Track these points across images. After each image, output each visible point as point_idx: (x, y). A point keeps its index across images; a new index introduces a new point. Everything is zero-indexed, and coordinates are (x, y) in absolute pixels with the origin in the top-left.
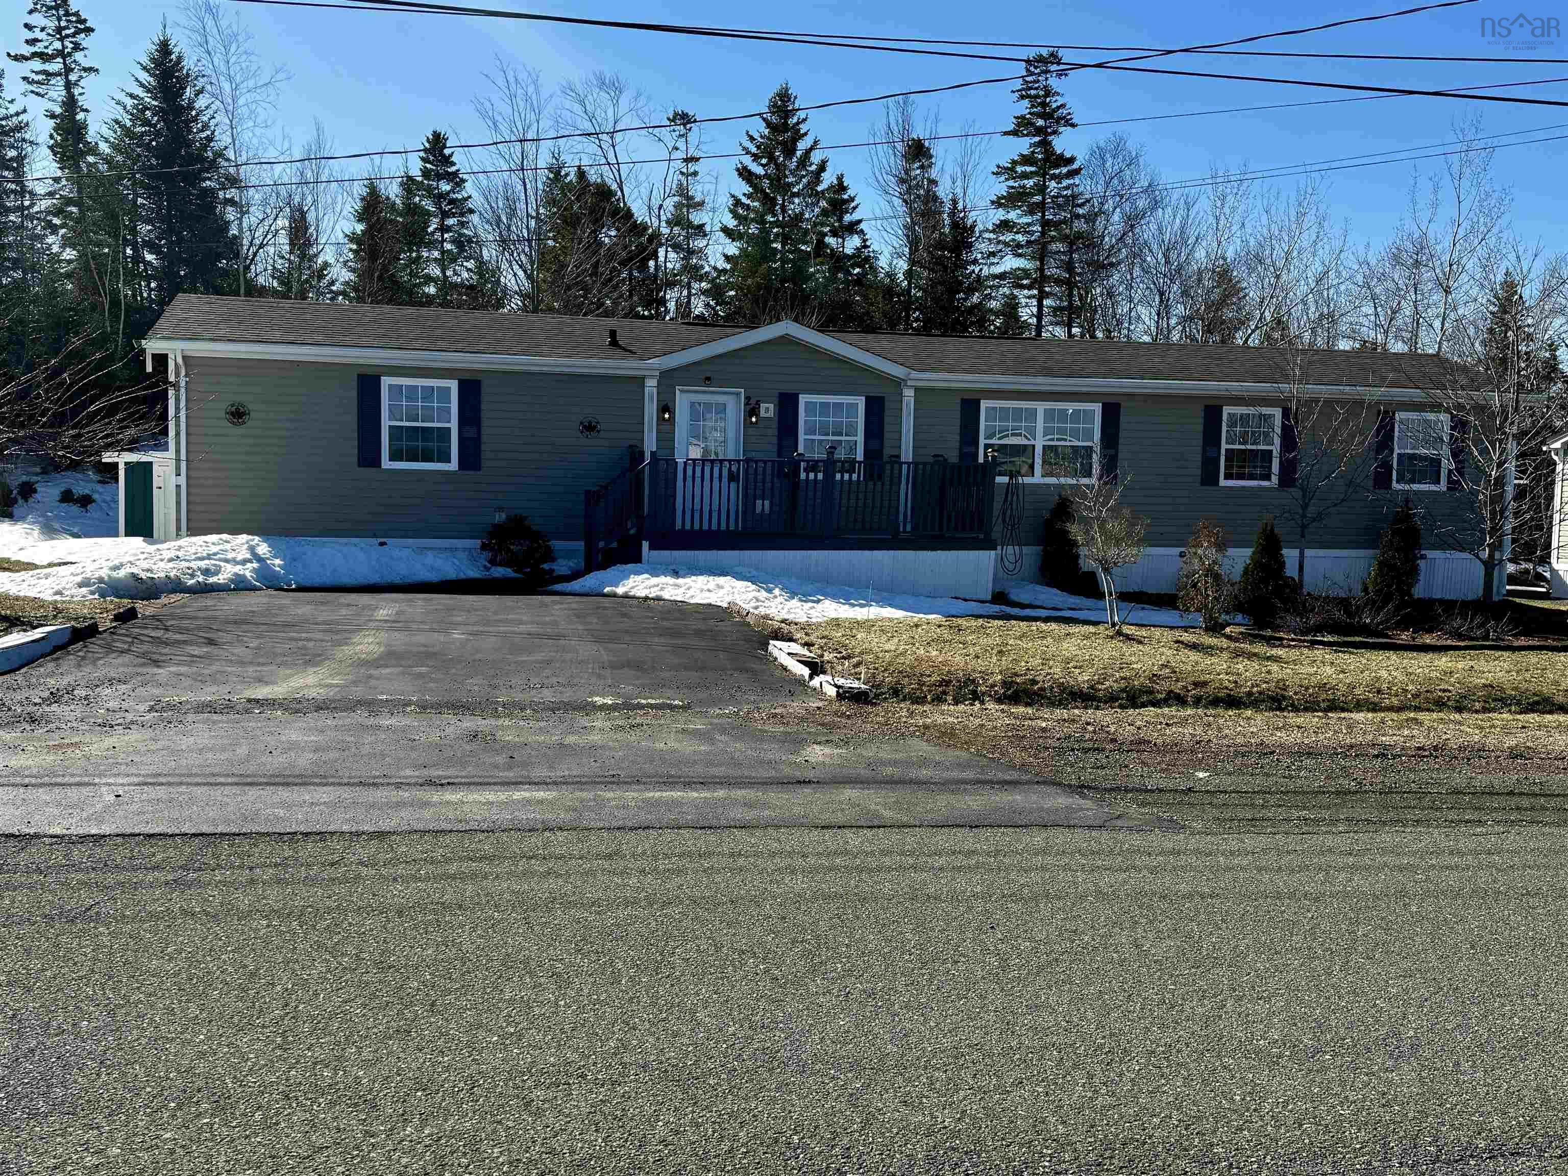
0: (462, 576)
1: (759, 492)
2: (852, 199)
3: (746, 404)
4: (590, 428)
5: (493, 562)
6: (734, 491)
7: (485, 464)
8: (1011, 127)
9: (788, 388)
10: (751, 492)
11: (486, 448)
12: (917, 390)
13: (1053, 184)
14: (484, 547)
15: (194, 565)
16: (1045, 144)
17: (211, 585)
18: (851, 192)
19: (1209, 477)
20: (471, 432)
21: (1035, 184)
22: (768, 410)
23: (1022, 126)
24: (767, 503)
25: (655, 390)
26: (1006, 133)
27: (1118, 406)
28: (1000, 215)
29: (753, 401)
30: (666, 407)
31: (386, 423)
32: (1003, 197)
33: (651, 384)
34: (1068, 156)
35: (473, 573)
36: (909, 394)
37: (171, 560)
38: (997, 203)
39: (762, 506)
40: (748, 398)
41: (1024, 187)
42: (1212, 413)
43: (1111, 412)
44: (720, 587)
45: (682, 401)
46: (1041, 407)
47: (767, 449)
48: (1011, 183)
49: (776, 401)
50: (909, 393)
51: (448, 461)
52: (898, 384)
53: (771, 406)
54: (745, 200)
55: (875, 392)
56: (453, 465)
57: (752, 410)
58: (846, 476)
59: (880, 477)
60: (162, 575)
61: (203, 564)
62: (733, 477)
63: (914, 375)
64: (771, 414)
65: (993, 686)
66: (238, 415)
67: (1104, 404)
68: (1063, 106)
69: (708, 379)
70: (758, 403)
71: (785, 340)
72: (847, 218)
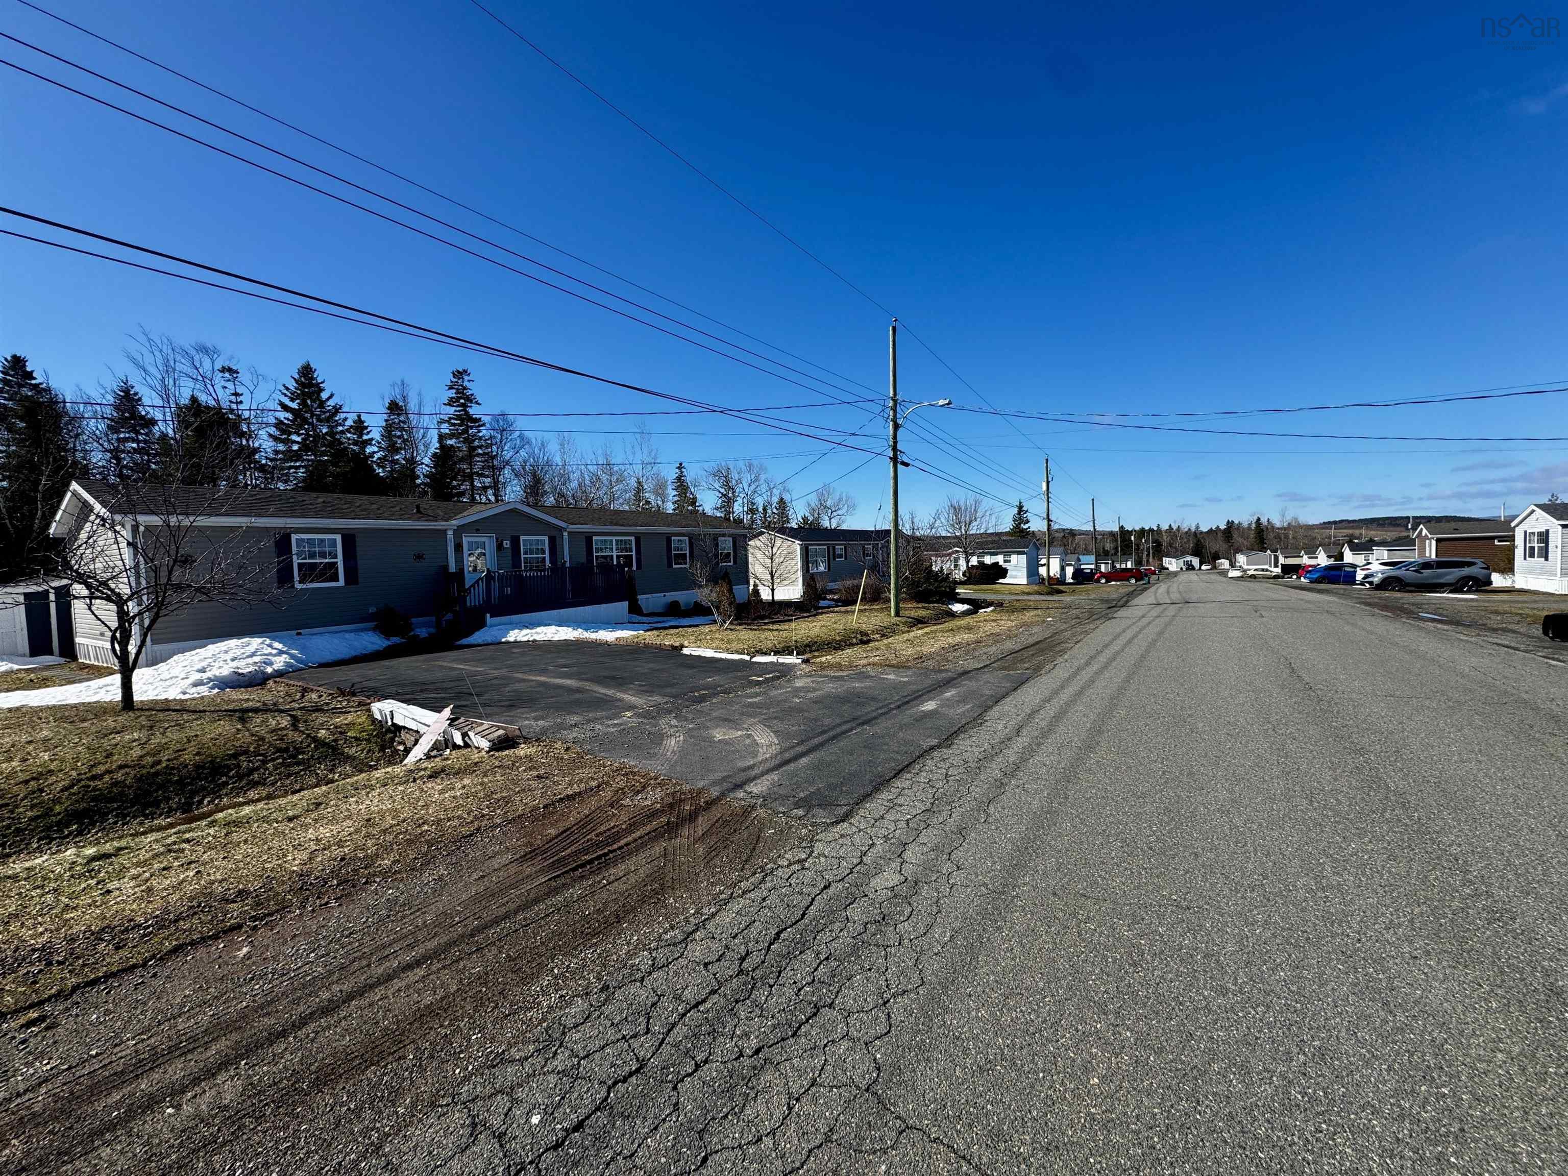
3: (497, 542)
4: (419, 557)
7: (360, 580)
9: (515, 533)
11: (361, 572)
12: (569, 533)
19: (670, 565)
20: (351, 564)
25: (451, 536)
27: (640, 538)
30: (458, 546)
31: (296, 561)
33: (450, 533)
34: (476, 418)
40: (497, 539)
45: (466, 541)
46: (614, 538)
47: (508, 563)
49: (510, 540)
50: (566, 534)
51: (338, 581)
52: (561, 530)
53: (508, 542)
55: (552, 534)
56: (341, 582)
57: (500, 547)
63: (569, 526)
64: (508, 546)
66: (187, 562)
67: (635, 537)
69: (476, 530)
70: (502, 541)
71: (513, 510)
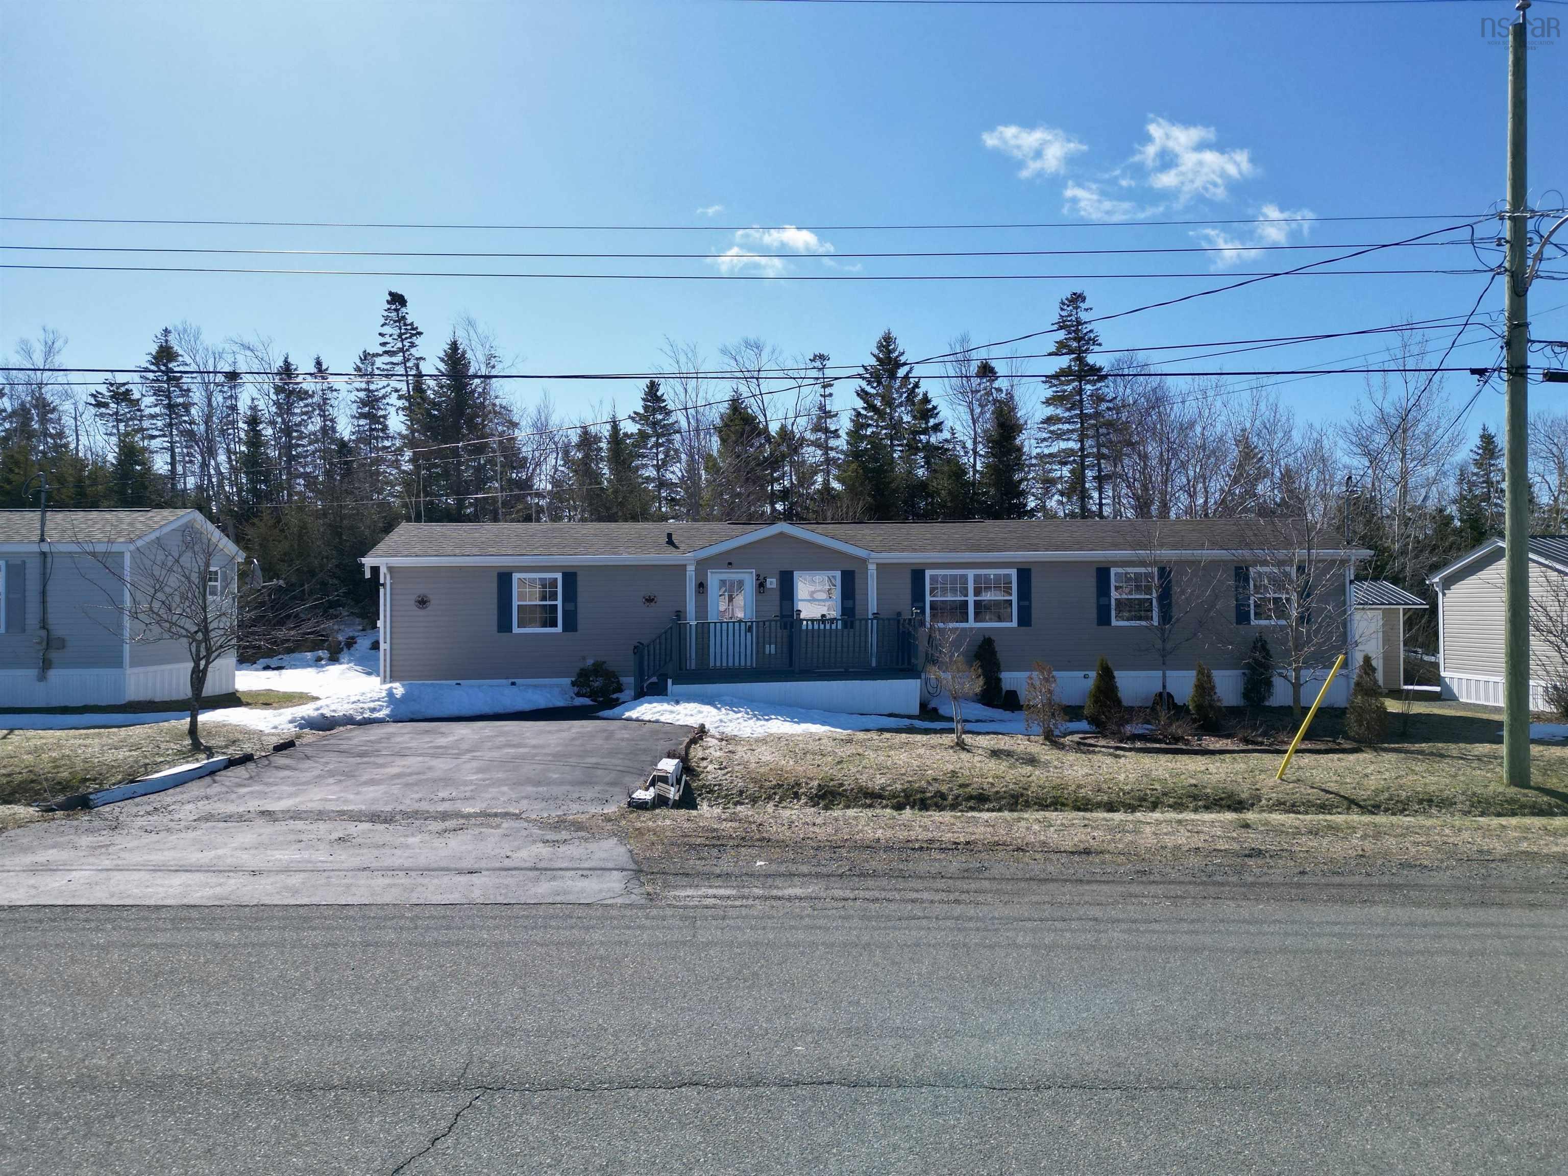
0: (551, 706)
1: (767, 639)
2: (935, 408)
3: (757, 580)
4: (650, 600)
5: (578, 695)
6: (750, 639)
7: (579, 627)
8: (1054, 349)
9: (787, 568)
10: (761, 640)
11: (580, 616)
12: (878, 565)
13: (1089, 387)
14: (573, 684)
15: (366, 706)
16: (1080, 360)
17: (374, 719)
18: (934, 403)
19: (1103, 618)
20: (570, 607)
21: (1074, 388)
22: (772, 583)
23: (1062, 348)
24: (773, 646)
25: (693, 573)
26: (1050, 354)
27: (1029, 570)
28: (1050, 411)
29: (761, 578)
30: (701, 587)
31: (516, 603)
32: (1050, 399)
33: (691, 569)
34: (1098, 366)
35: (560, 702)
36: (872, 568)
37: (353, 703)
38: (1048, 402)
39: (770, 649)
40: (758, 576)
41: (1065, 391)
42: (1103, 574)
43: (1025, 574)
44: (700, 712)
45: (713, 579)
46: (971, 573)
47: (773, 610)
48: (1054, 389)
49: (778, 577)
51: (556, 626)
52: (864, 562)
53: (774, 580)
54: (863, 412)
55: (848, 567)
56: (559, 629)
57: (761, 585)
58: (828, 627)
59: (852, 627)
60: (341, 714)
61: (372, 705)
62: (750, 629)
63: (873, 555)
64: (774, 586)
65: (811, 788)
66: (422, 602)
67: (1018, 570)
68: (1091, 331)
69: (730, 564)
70: (765, 579)
71: (781, 534)
72: (932, 422)
